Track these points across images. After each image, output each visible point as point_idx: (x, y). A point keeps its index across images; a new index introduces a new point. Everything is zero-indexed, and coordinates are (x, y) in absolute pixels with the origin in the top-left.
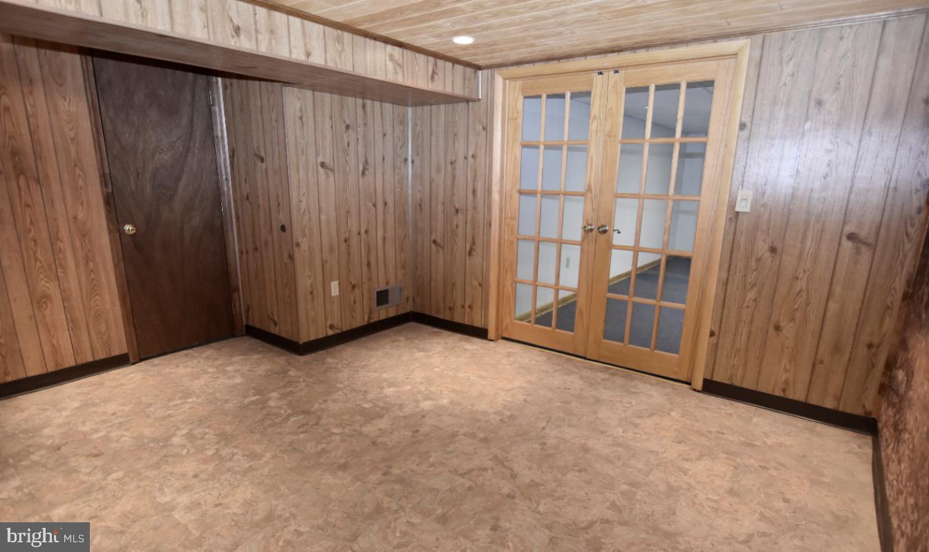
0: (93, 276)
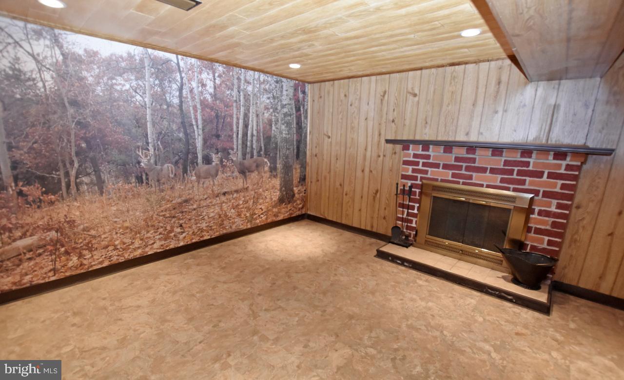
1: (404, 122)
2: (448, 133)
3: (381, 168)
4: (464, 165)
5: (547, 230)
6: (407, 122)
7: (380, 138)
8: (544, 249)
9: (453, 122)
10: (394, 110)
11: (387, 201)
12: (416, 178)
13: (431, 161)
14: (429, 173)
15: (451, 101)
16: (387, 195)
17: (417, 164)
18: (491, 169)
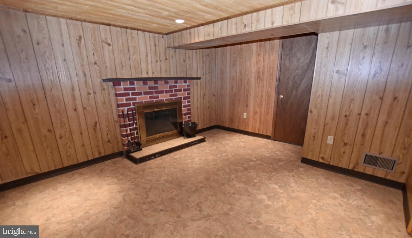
0: (268, 109)
1: (105, 65)
2: (138, 72)
3: (94, 103)
4: (154, 91)
5: (187, 113)
6: (108, 64)
7: (86, 78)
8: (188, 121)
9: (138, 65)
10: (94, 54)
11: (107, 128)
12: (130, 104)
13: (136, 91)
14: (137, 99)
15: (134, 52)
16: (106, 124)
17: (128, 94)
18: (165, 91)
